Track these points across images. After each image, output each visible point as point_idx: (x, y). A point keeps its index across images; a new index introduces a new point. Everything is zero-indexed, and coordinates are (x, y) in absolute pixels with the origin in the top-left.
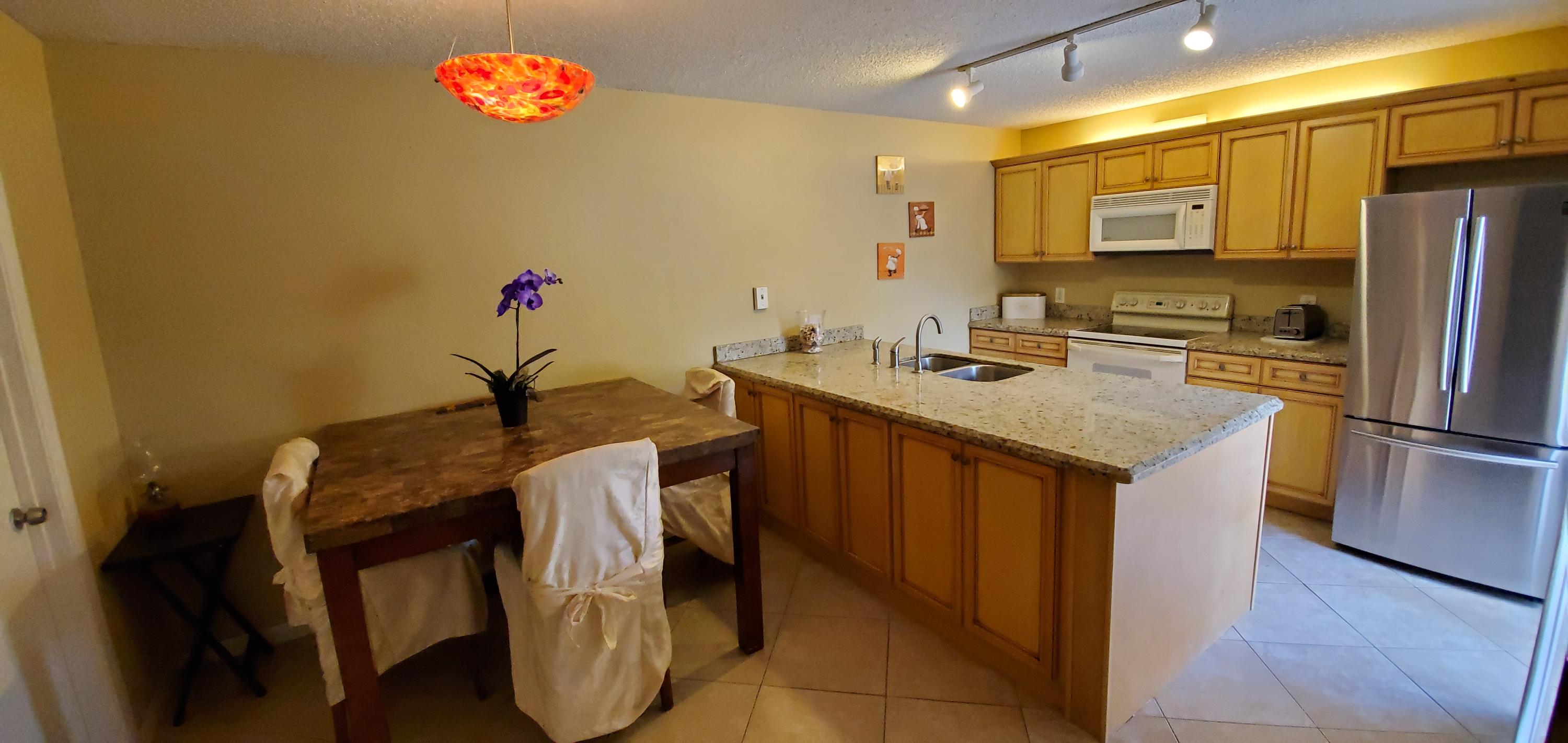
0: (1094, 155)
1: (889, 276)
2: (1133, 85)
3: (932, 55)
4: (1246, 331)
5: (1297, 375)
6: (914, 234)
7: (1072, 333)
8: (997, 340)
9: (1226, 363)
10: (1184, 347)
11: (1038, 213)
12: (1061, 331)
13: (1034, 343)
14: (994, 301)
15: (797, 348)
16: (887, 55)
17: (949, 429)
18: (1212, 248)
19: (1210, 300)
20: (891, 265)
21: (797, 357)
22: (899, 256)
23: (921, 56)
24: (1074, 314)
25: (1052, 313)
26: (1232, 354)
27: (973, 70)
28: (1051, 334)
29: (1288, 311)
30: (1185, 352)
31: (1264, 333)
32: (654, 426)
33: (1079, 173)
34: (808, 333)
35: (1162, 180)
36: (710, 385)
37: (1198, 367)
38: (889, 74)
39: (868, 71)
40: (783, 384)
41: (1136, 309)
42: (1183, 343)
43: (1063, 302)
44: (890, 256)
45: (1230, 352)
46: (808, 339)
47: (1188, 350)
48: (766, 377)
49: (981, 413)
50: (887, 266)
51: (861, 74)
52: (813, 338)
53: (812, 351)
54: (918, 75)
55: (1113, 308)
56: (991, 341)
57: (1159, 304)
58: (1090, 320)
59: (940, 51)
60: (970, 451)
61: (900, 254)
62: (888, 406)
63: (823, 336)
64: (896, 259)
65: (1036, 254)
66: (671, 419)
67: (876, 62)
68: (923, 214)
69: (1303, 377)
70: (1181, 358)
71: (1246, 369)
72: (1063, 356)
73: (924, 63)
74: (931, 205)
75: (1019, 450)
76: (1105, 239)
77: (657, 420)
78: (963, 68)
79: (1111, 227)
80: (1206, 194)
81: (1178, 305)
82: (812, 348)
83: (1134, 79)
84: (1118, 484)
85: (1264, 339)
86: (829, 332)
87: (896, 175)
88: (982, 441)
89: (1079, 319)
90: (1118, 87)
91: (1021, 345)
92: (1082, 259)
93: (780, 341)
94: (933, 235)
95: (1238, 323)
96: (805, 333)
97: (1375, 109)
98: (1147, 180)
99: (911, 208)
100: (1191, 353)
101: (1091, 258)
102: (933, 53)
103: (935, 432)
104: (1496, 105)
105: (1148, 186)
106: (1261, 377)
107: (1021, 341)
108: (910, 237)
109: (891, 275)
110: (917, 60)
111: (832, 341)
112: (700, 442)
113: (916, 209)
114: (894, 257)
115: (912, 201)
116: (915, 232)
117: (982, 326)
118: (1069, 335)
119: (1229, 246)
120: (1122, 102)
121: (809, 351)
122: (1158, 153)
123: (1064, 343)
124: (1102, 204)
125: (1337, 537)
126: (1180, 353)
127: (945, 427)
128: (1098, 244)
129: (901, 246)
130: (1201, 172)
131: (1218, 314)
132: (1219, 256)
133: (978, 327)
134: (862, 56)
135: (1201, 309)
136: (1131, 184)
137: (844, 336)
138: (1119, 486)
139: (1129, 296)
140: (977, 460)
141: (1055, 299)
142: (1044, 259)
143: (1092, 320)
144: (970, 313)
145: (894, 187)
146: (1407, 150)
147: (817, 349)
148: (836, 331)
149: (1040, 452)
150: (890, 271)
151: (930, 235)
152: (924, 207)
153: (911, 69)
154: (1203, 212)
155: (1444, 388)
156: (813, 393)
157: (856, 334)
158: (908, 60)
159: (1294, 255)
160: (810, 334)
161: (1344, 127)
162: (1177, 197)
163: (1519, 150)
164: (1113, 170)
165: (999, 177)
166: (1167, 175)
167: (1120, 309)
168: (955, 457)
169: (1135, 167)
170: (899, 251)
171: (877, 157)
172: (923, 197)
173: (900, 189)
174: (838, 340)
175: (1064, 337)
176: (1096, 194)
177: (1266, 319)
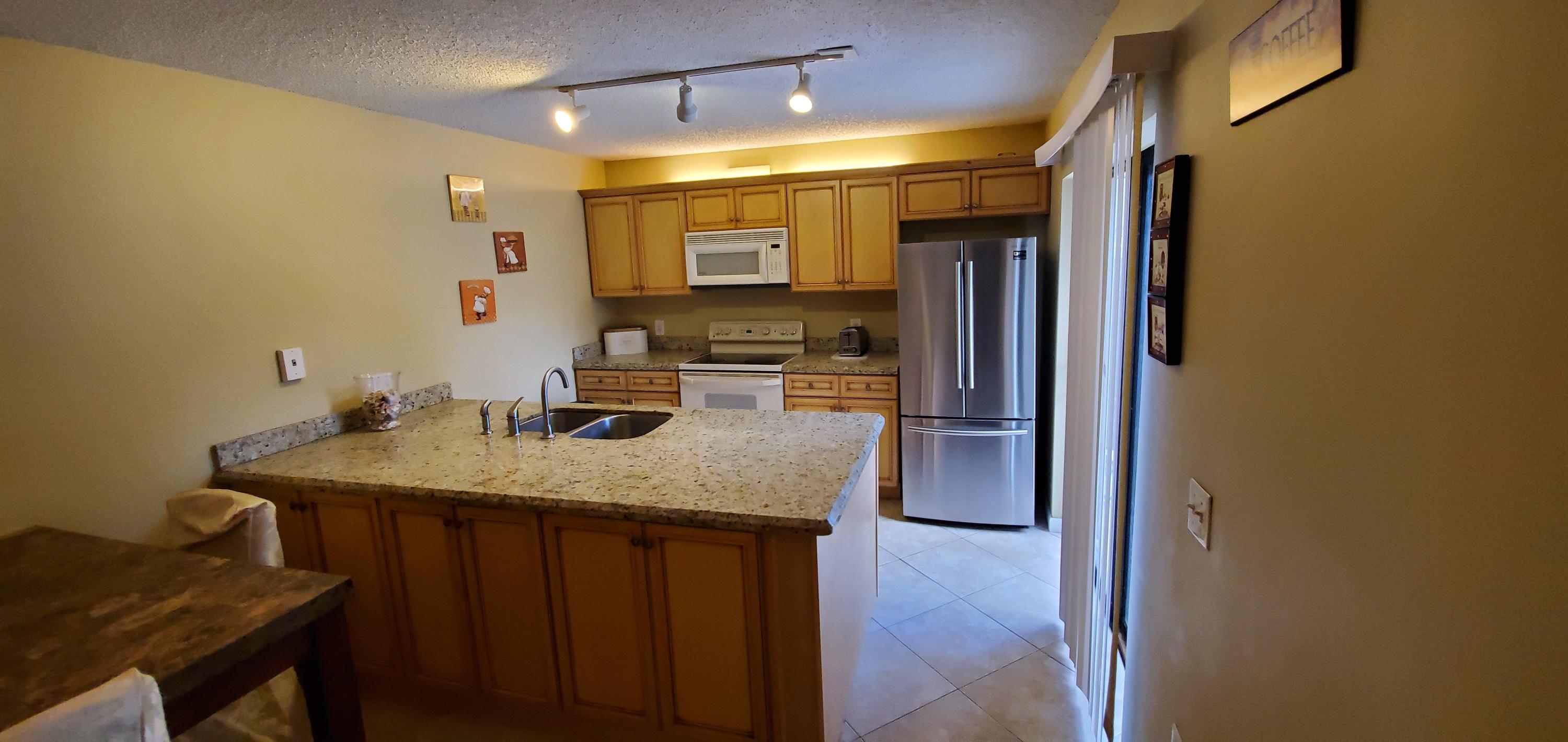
0: (682, 193)
1: (478, 320)
2: (717, 132)
3: (533, 67)
4: (816, 351)
5: (864, 386)
6: (504, 269)
7: (682, 366)
8: (607, 380)
9: (813, 382)
10: (780, 371)
11: (634, 250)
12: (671, 365)
13: (645, 380)
14: (595, 338)
15: (359, 425)
16: (476, 55)
17: (626, 511)
18: (789, 282)
19: (788, 326)
20: (479, 307)
21: (367, 439)
22: (487, 295)
23: (519, 66)
24: (675, 347)
25: (655, 346)
26: (817, 374)
27: (577, 92)
28: (663, 369)
29: (847, 333)
30: (782, 375)
31: (830, 352)
32: (129, 623)
33: (670, 210)
34: (378, 404)
35: (743, 221)
36: (227, 517)
37: (793, 388)
38: (472, 79)
39: (445, 70)
40: (357, 487)
41: (730, 337)
42: (779, 368)
43: (663, 334)
44: (476, 297)
45: (816, 372)
46: (376, 412)
47: (784, 373)
48: (324, 481)
49: (652, 482)
50: (474, 308)
51: (435, 73)
52: (385, 410)
53: (384, 427)
54: (509, 87)
55: (711, 338)
56: (600, 382)
57: (749, 332)
58: (690, 350)
59: (544, 65)
60: (654, 531)
61: (489, 292)
62: (535, 494)
63: (399, 405)
64: (484, 300)
65: (635, 288)
66: (161, 599)
67: (458, 62)
68: (512, 247)
69: (868, 386)
70: (779, 381)
71: (828, 385)
72: (676, 389)
73: (520, 74)
74: (520, 235)
75: (714, 520)
76: (700, 274)
77: (130, 609)
78: (565, 89)
79: (706, 263)
80: (779, 235)
81: (764, 332)
82: (385, 424)
83: (719, 127)
84: (818, 538)
85: (833, 357)
86: (405, 397)
87: (475, 198)
88: (669, 518)
89: (680, 350)
90: (704, 132)
91: (632, 383)
92: (682, 292)
93: (329, 421)
94: (526, 270)
95: (811, 345)
96: (372, 404)
97: (889, 176)
98: (732, 221)
99: (497, 239)
100: (786, 376)
101: (688, 292)
102: (534, 65)
103: (607, 517)
104: (960, 179)
105: (732, 225)
106: (840, 392)
107: (632, 379)
108: (499, 273)
109: (480, 319)
110: (513, 69)
111: (409, 407)
112: (243, 634)
113: (503, 240)
114: (481, 297)
115: (497, 230)
116: (504, 266)
117: (589, 366)
118: (680, 369)
119: (801, 280)
120: (702, 146)
121: (380, 428)
122: (738, 197)
123: (676, 377)
124: (693, 240)
125: (906, 513)
126: (777, 377)
127: (620, 510)
128: (694, 279)
129: (490, 284)
130: (774, 215)
131: (795, 338)
132: (795, 288)
133: (584, 368)
134: (441, 51)
135: (783, 334)
136: (715, 223)
137: (426, 399)
138: (820, 539)
139: (724, 326)
140: (662, 540)
141: (655, 332)
142: (643, 294)
143: (692, 350)
144: (573, 353)
145: (474, 214)
146: (911, 209)
147: (392, 424)
148: (414, 396)
149: (737, 519)
150: (478, 314)
151: (522, 270)
152: (513, 238)
153: (502, 78)
154: (780, 251)
155: (960, 387)
156: (412, 494)
157: (442, 395)
158: (501, 68)
159: (848, 288)
160: (381, 406)
161: (871, 189)
162: (758, 237)
163: (975, 212)
164: (702, 208)
165: (589, 209)
166: (748, 216)
167: (717, 338)
168: (634, 542)
169: (720, 208)
170: (487, 290)
171: (448, 177)
172: (509, 226)
173: (482, 217)
174: (417, 405)
175: (675, 371)
176: (688, 231)
177: (830, 340)
